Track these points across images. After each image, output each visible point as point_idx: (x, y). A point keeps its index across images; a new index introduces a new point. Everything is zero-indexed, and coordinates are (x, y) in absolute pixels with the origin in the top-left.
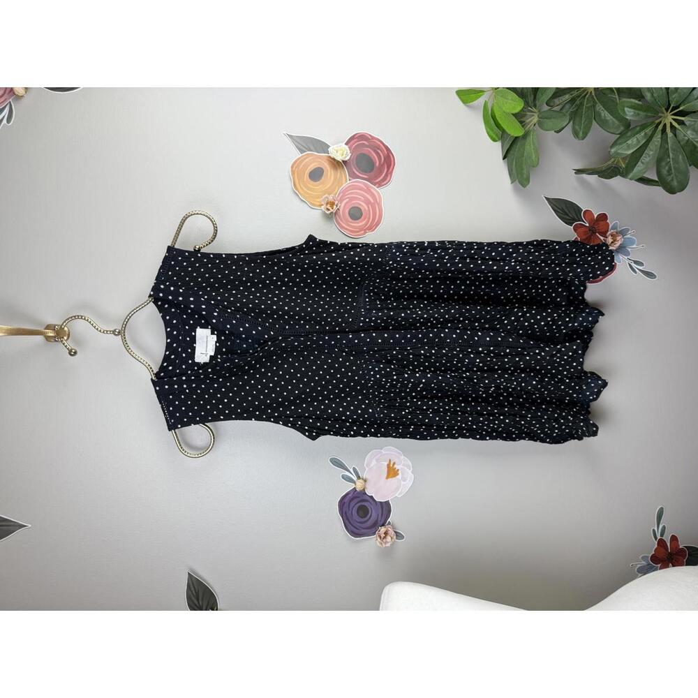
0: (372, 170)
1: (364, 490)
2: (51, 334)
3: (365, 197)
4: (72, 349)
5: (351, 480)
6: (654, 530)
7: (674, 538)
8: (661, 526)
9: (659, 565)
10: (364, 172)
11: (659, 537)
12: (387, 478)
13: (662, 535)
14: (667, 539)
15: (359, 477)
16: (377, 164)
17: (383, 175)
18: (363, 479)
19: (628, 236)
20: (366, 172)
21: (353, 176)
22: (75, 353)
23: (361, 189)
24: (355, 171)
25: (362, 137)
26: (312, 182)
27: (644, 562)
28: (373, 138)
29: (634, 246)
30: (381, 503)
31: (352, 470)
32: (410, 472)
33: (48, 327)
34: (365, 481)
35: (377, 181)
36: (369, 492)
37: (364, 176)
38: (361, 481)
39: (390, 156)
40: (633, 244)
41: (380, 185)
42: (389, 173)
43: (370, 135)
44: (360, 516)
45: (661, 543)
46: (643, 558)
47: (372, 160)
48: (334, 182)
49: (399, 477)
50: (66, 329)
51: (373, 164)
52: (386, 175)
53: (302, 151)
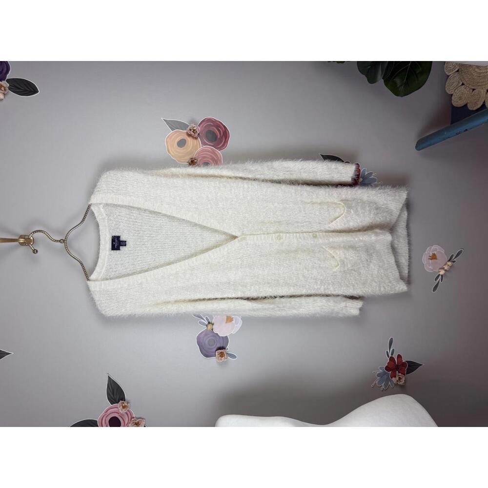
0: (216, 140)
1: (212, 330)
2: (22, 240)
3: (211, 156)
4: (35, 250)
5: (204, 324)
6: (387, 352)
7: (399, 356)
8: (391, 349)
9: (390, 372)
10: (211, 141)
11: (390, 356)
12: (226, 323)
13: (392, 354)
14: (395, 356)
15: (209, 323)
16: (219, 137)
17: (223, 143)
18: (211, 323)
19: (372, 177)
20: (212, 141)
21: (204, 144)
22: (37, 251)
23: (209, 152)
24: (205, 141)
25: (209, 120)
26: (179, 148)
27: (381, 371)
28: (216, 121)
29: (376, 183)
30: (222, 337)
31: (205, 318)
32: (240, 319)
33: (21, 237)
34: (213, 324)
35: (219, 146)
36: (215, 331)
37: (210, 144)
38: (211, 325)
39: (226, 132)
40: (375, 182)
41: (220, 149)
42: (226, 142)
43: (215, 119)
44: (209, 345)
45: (392, 359)
46: (381, 368)
47: (215, 134)
48: (192, 148)
49: (234, 322)
50: (31, 238)
51: (216, 137)
52: (225, 143)
53: (173, 129)
